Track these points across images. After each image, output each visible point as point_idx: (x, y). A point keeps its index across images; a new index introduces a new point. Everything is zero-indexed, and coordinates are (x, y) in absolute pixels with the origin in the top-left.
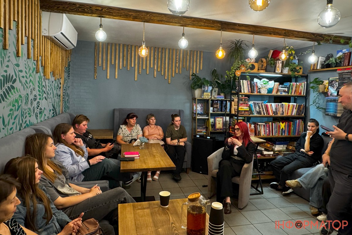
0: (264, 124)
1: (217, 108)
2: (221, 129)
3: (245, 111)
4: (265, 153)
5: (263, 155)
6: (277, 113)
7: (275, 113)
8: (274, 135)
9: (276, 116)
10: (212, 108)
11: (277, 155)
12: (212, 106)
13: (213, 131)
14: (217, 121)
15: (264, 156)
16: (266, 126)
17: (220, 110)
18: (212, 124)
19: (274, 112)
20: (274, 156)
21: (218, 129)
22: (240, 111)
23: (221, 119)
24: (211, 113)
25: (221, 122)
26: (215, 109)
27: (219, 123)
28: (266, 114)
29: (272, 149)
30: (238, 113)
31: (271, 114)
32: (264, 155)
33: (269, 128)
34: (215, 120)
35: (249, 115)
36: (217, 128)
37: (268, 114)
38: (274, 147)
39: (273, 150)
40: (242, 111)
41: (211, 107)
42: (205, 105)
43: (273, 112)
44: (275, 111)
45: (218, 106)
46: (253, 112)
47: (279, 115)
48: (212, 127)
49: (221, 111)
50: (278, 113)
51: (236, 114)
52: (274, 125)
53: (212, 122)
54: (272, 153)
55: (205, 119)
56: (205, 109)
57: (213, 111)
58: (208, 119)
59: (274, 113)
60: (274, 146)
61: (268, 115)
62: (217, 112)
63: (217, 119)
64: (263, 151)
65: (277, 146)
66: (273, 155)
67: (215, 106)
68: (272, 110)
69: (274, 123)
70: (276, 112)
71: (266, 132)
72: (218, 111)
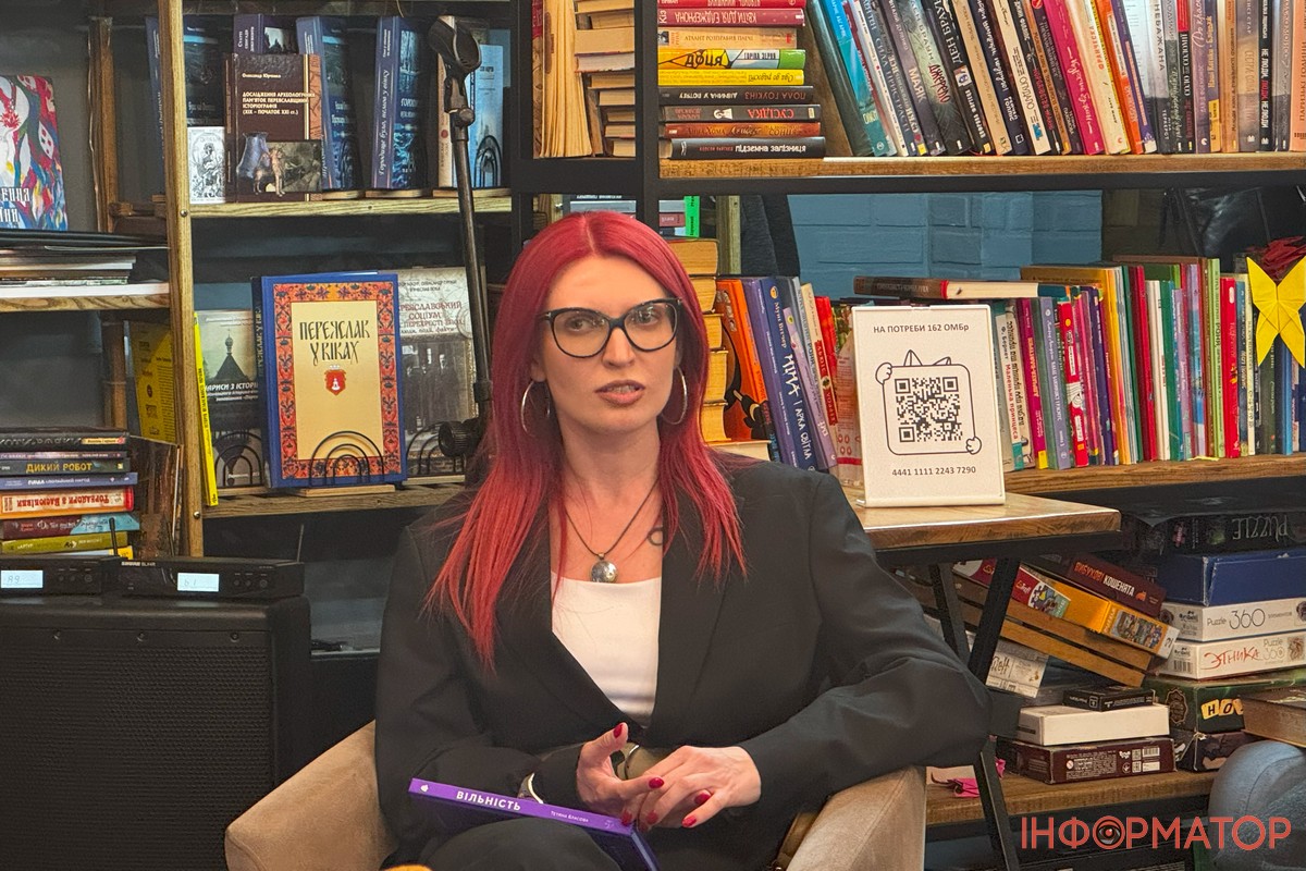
0: (1029, 291)
1: (285, 128)
2: (365, 471)
3: (747, 98)
4: (1063, 727)
5: (1038, 763)
6: (1192, 130)
7: (1171, 123)
8: (1165, 453)
9: (1185, 161)
10: (215, 135)
11: (1227, 751)
12: (208, 108)
13: (252, 507)
14: (301, 349)
15: (1043, 778)
16: (1049, 327)
17: (332, 172)
18: (225, 392)
19: (1152, 105)
20: (1185, 765)
21: (322, 473)
22: (674, 97)
23: (366, 311)
24: (197, 223)
25: (369, 349)
26: (266, 156)
27: (336, 379)
28: (1041, 145)
29: (1142, 662)
30: (647, 141)
31: (1115, 138)
32: (1051, 767)
33: (1102, 350)
34: (266, 338)
35: (816, 152)
36: (304, 454)
37: (1081, 144)
38: (1172, 632)
39: (1158, 684)
40: (709, 99)
41: (201, 118)
42: (91, 106)
43: (1138, 115)
44: (1161, 92)
45: (310, 96)
46: (870, 118)
47: (1225, 149)
48: (229, 452)
49: (359, 179)
50: (1207, 124)
51: (626, 151)
52: (1166, 304)
53: (229, 371)
54: (1152, 720)
55: (117, 318)
56: (94, 160)
57: (237, 187)
58: (161, 320)
59: (1155, 129)
60: (1167, 619)
61: (1069, 161)
62: (297, 196)
63: (302, 312)
64: (1028, 702)
65: (1209, 613)
66: (1164, 744)
67: (260, 103)
68: (1125, 83)
69: (1164, 276)
70: (1187, 102)
71: (1059, 413)
72: (312, 180)
